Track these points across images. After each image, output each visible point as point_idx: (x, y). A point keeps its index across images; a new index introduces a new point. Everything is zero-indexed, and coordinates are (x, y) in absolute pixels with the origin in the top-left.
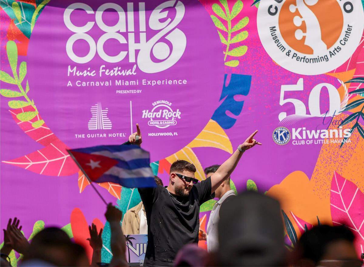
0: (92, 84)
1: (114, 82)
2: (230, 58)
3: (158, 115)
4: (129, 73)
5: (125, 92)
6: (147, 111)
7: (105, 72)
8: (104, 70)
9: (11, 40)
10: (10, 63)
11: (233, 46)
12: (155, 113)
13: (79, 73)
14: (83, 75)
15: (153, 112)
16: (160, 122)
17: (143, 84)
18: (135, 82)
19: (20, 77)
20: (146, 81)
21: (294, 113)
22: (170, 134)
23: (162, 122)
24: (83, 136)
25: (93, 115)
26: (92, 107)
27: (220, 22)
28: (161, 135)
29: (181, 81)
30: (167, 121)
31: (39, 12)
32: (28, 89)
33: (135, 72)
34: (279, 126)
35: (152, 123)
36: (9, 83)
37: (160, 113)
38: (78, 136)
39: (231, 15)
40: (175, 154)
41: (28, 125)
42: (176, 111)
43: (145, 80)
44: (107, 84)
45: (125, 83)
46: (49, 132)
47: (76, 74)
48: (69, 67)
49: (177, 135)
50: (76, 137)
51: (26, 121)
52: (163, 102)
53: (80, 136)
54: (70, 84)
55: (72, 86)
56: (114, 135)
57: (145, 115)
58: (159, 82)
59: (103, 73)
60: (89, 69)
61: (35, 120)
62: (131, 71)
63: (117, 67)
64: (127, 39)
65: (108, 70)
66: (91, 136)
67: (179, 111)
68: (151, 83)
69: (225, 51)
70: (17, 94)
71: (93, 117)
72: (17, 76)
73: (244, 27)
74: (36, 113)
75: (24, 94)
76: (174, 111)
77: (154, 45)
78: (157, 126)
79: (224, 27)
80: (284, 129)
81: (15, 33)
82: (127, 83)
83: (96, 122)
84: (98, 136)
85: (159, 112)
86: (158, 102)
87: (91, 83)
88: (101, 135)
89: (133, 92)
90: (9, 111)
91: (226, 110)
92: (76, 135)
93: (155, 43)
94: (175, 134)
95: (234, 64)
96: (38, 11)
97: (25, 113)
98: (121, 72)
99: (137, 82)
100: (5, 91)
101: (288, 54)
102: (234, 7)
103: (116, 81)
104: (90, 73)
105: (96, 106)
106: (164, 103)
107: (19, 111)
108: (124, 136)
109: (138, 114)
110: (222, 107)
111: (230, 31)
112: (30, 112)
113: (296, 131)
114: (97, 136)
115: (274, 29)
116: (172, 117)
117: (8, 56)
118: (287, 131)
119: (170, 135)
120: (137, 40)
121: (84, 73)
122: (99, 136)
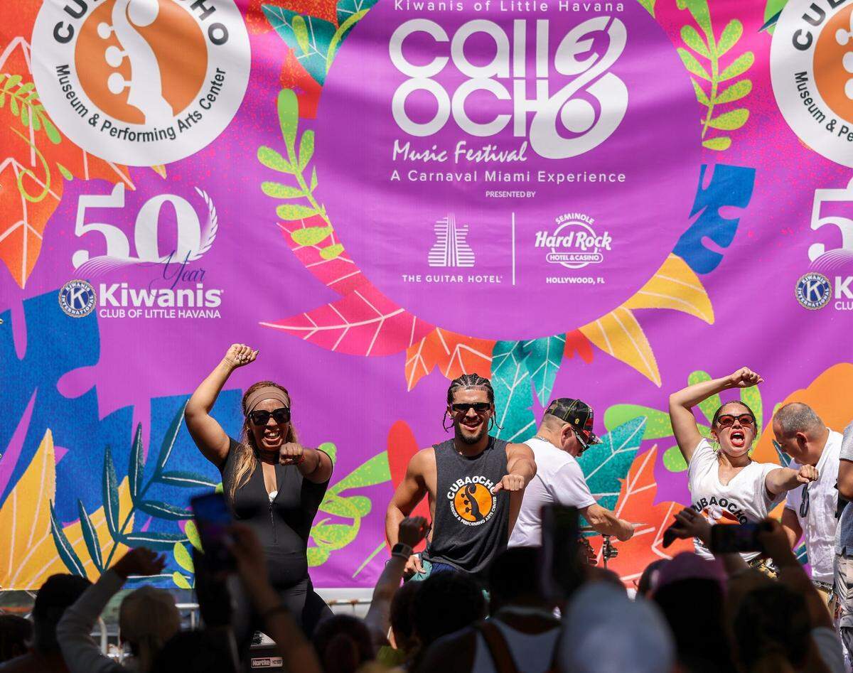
0: (440, 176)
1: (481, 175)
2: (713, 133)
3: (567, 241)
4: (512, 157)
5: (503, 194)
6: (546, 233)
7: (466, 154)
8: (464, 151)
9: (287, 87)
10: (283, 132)
11: (720, 110)
12: (560, 239)
13: (415, 155)
14: (422, 159)
15: (557, 237)
16: (569, 256)
17: (539, 180)
18: (522, 175)
19: (300, 159)
20: (546, 174)
21: (840, 245)
22: (590, 280)
23: (574, 256)
24: (418, 278)
25: (439, 238)
26: (438, 222)
27: (695, 62)
28: (571, 282)
29: (614, 175)
30: (583, 255)
31: (342, 37)
32: (314, 182)
33: (523, 156)
34: (809, 271)
35: (554, 257)
36: (279, 170)
37: (570, 238)
38: (407, 278)
39: (718, 49)
40: (597, 321)
41: (312, 252)
42: (602, 235)
43: (544, 172)
44: (468, 177)
45: (503, 176)
46: (353, 268)
47: (410, 156)
48: (396, 143)
49: (603, 282)
50: (405, 280)
51: (309, 245)
52: (578, 216)
53: (411, 278)
54: (395, 175)
55: (399, 179)
56: (478, 279)
57: (541, 242)
58: (570, 178)
59: (462, 156)
60: (435, 147)
61: (326, 243)
62: (517, 154)
63: (490, 146)
64: (511, 91)
65: (471, 151)
66: (433, 280)
67: (609, 235)
68: (555, 178)
69: (705, 118)
70: (295, 193)
71: (438, 242)
72: (295, 158)
73: (743, 72)
74: (329, 231)
75: (307, 192)
76: (598, 236)
77: (564, 104)
78: (563, 263)
79: (704, 70)
80: (819, 278)
81: (295, 74)
82: (507, 178)
83: (444, 251)
84: (447, 281)
85: (569, 236)
86: (568, 217)
87: (438, 175)
88: (453, 277)
89: (518, 194)
90: (278, 224)
91: (703, 236)
92: (405, 276)
93: (566, 100)
94: (599, 279)
95: (722, 144)
96: (341, 35)
97: (309, 229)
98: (496, 156)
99: (528, 176)
100: (272, 186)
101: (829, 127)
102: (724, 33)
103: (487, 173)
104: (436, 156)
105: (446, 220)
106: (579, 218)
107: (295, 225)
108: (498, 281)
109: (526, 239)
110: (694, 229)
111: (716, 80)
112: (317, 228)
113: (843, 282)
114: (445, 278)
115: (803, 77)
116: (594, 246)
117: (280, 118)
118: (824, 282)
119: (589, 282)
120: (531, 93)
121: (425, 156)
122: (449, 279)
